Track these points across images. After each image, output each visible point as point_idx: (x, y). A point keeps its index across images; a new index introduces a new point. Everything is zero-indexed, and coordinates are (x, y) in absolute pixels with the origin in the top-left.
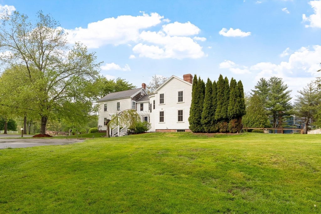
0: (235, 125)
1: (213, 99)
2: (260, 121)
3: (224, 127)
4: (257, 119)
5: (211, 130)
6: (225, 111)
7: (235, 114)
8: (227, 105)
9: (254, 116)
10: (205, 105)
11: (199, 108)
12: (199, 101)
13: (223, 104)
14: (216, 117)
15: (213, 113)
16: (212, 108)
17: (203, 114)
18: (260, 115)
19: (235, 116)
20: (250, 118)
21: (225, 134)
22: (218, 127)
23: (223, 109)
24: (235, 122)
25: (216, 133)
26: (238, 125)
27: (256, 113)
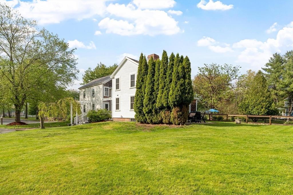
0: (177, 115)
1: (155, 82)
2: (261, 105)
3: (166, 117)
4: (258, 102)
5: (153, 121)
6: (166, 97)
7: (175, 102)
8: (168, 90)
9: (255, 99)
10: (147, 90)
11: (141, 94)
12: (141, 86)
13: (165, 88)
14: (157, 105)
15: (154, 100)
16: (153, 93)
17: (145, 101)
18: (264, 97)
19: (176, 103)
20: (250, 101)
21: (168, 125)
22: (161, 117)
23: (164, 94)
24: (177, 112)
25: (159, 124)
26: (181, 115)
27: (258, 94)
